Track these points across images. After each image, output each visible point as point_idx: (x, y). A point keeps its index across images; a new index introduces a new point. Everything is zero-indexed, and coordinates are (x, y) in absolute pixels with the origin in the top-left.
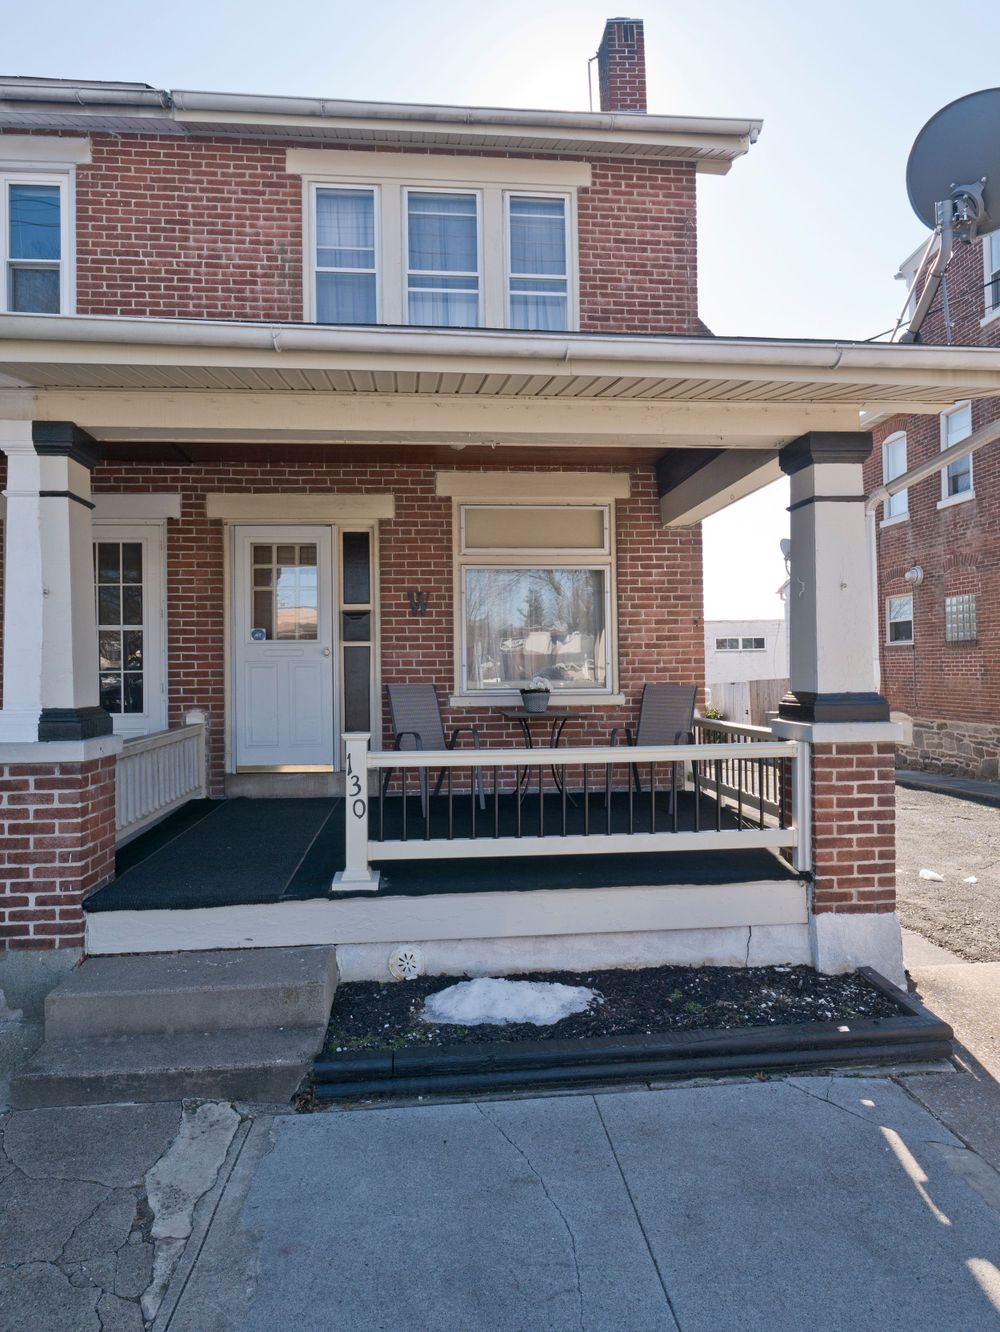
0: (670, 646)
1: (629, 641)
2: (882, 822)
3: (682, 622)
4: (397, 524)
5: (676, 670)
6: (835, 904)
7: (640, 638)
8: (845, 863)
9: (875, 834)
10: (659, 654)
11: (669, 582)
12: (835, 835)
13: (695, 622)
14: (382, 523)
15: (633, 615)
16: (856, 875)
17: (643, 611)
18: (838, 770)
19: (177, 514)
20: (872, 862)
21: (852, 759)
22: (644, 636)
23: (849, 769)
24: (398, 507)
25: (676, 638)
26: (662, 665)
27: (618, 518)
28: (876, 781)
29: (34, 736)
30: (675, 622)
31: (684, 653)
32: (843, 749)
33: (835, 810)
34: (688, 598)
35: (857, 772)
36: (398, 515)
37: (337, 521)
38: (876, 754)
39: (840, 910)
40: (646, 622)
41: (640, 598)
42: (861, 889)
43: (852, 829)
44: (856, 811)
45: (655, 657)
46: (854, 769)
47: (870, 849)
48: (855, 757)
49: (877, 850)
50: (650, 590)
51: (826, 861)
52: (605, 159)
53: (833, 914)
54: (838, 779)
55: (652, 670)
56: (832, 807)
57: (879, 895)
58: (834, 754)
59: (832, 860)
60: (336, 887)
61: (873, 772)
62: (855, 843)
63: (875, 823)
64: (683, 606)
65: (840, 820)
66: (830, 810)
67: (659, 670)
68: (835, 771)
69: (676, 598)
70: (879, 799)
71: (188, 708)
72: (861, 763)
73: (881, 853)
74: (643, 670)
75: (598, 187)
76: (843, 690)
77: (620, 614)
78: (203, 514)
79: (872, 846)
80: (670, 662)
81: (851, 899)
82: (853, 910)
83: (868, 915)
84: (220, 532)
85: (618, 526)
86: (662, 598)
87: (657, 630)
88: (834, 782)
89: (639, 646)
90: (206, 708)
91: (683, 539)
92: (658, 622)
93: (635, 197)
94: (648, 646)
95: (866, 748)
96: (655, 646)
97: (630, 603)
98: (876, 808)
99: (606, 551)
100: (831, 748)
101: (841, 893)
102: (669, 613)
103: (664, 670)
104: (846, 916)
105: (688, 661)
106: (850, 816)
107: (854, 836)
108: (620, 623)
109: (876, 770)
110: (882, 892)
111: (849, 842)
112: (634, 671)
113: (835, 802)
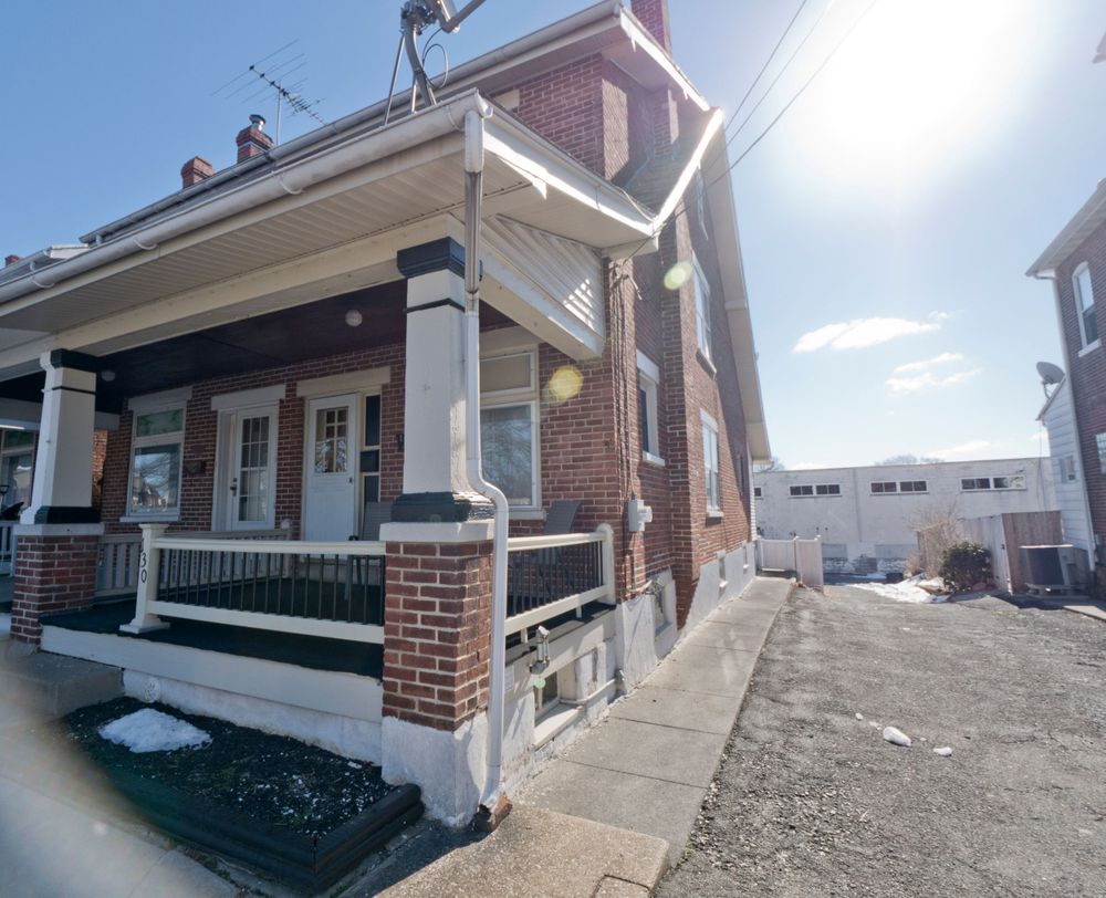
0: (585, 466)
1: (549, 464)
2: (443, 629)
3: (596, 444)
4: (392, 386)
5: (590, 488)
6: (399, 710)
7: (558, 461)
8: (409, 668)
9: (436, 642)
10: (575, 474)
11: (583, 409)
12: (400, 637)
13: (606, 443)
14: (384, 387)
15: (552, 441)
16: (417, 683)
17: (561, 436)
18: (407, 570)
19: (283, 396)
20: (432, 671)
21: (417, 560)
22: (561, 459)
23: (414, 570)
24: (392, 375)
25: (589, 459)
26: (577, 484)
27: (541, 360)
28: (438, 585)
29: (32, 521)
30: (589, 444)
31: (597, 473)
32: (410, 548)
33: (401, 610)
34: (600, 422)
35: (422, 573)
36: (392, 380)
37: (361, 390)
38: (438, 556)
39: (404, 717)
40: (563, 447)
41: (558, 426)
42: (423, 699)
43: (416, 633)
44: (419, 614)
45: (571, 477)
46: (419, 570)
47: (431, 656)
48: (419, 557)
49: (438, 658)
50: (567, 418)
51: (392, 663)
52: (529, 81)
53: (397, 720)
54: (406, 579)
55: (568, 489)
56: (398, 607)
57: (440, 709)
58: (401, 554)
59: (397, 662)
60: (123, 628)
61: (435, 575)
62: (417, 648)
63: (437, 629)
64: (596, 430)
65: (406, 622)
66: (396, 610)
67: (575, 489)
68: (402, 570)
69: (589, 423)
70: (441, 603)
71: (283, 518)
72: (425, 564)
73: (441, 662)
74: (561, 489)
75: (525, 104)
76: (423, 491)
77: (543, 441)
78: (295, 395)
79: (433, 654)
80: (585, 481)
81: (414, 708)
82: (415, 719)
83: (427, 728)
84: (302, 405)
85: (541, 367)
86: (577, 424)
87: (573, 453)
88: (402, 582)
89: (557, 468)
90: (291, 518)
91: (595, 369)
92: (573, 446)
93: (553, 99)
94: (565, 467)
95: (427, 549)
96: (571, 467)
97: (550, 431)
98: (437, 613)
99: (533, 388)
100: (399, 547)
101: (404, 699)
102: (583, 437)
103: (579, 488)
104: (408, 725)
105: (601, 480)
106: (413, 619)
107: (417, 641)
108: (543, 448)
109: (438, 572)
110: (441, 705)
111: (412, 646)
112: (554, 489)
113: (401, 603)
